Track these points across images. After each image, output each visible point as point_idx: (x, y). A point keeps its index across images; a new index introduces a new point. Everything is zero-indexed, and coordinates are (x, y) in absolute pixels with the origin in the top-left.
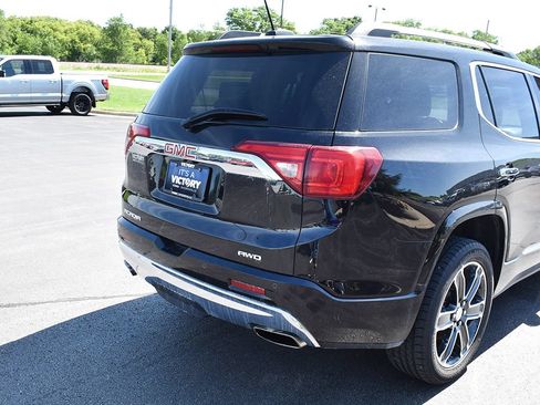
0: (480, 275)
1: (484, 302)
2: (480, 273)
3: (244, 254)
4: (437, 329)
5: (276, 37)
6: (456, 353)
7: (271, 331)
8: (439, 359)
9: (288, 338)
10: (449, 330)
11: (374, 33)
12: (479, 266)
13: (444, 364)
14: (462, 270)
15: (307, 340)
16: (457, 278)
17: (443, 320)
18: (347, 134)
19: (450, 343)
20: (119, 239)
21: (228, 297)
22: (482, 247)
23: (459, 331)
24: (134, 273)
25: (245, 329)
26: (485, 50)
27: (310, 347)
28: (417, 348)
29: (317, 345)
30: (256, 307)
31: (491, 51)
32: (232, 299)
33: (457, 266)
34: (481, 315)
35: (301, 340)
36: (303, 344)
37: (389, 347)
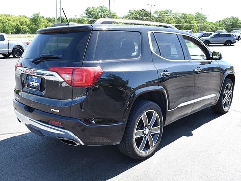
0: (155, 115)
1: (159, 126)
2: (155, 114)
3: (53, 110)
4: (135, 137)
5: (70, 26)
6: (147, 147)
7: (65, 139)
8: (139, 149)
9: (71, 142)
10: (142, 137)
11: (103, 23)
12: (154, 112)
13: (142, 151)
14: (145, 113)
15: (79, 143)
16: (143, 116)
17: (137, 134)
18: (88, 62)
19: (143, 143)
20: (14, 108)
21: (49, 127)
22: (155, 104)
23: (147, 138)
24: (20, 122)
26: (159, 26)
27: (81, 145)
28: (127, 145)
29: (83, 144)
30: (58, 130)
31: (161, 26)
32: (50, 128)
33: (142, 112)
34: (159, 132)
35: (77, 143)
37: (114, 144)
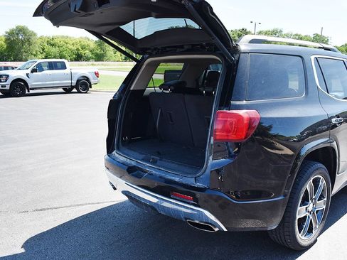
0: (323, 183)
1: (326, 199)
2: (322, 181)
4: (298, 217)
6: (310, 231)
7: (197, 222)
8: (300, 235)
9: (208, 226)
10: (305, 217)
12: (322, 178)
13: (303, 238)
14: (311, 181)
15: (219, 227)
16: (308, 186)
17: (301, 212)
18: (238, 103)
19: (306, 225)
20: (105, 168)
21: (171, 202)
22: (324, 167)
23: (311, 217)
24: (115, 189)
25: (181, 221)
26: (320, 48)
27: (221, 231)
28: (286, 229)
29: (225, 230)
30: (187, 208)
31: (323, 48)
33: (308, 178)
34: (324, 207)
35: (215, 227)
36: (216, 229)
37: (269, 229)
